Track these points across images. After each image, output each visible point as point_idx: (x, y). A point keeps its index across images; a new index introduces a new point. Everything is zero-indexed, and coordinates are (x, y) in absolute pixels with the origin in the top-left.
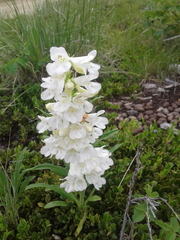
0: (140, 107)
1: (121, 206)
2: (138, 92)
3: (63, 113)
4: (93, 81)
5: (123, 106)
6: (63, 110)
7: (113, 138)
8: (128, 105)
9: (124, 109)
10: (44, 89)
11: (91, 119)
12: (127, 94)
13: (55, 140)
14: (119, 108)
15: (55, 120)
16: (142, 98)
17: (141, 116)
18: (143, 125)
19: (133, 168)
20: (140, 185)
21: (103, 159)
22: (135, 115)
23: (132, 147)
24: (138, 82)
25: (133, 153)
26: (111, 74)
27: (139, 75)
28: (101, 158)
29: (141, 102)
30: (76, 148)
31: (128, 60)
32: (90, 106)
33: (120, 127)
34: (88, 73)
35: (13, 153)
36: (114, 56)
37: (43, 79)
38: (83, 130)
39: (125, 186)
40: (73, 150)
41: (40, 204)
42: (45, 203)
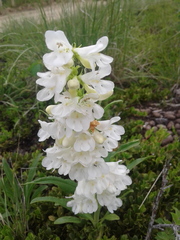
0: (170, 114)
1: (143, 229)
2: (169, 98)
3: (65, 118)
4: (105, 78)
5: (151, 113)
6: (64, 115)
7: (137, 149)
8: (156, 112)
9: (152, 117)
10: (41, 88)
11: (102, 126)
12: (156, 99)
13: (58, 151)
14: (146, 115)
15: (56, 127)
16: (173, 105)
17: (171, 124)
18: (173, 135)
19: (159, 184)
20: (167, 205)
21: (119, 177)
22: (164, 123)
23: (160, 160)
24: (169, 88)
25: (160, 167)
26: (139, 79)
27: (170, 80)
28: (116, 176)
29: (172, 109)
30: (83, 162)
31: (160, 65)
32: (100, 111)
33: (146, 136)
34: (97, 68)
35: (30, 158)
36: (144, 60)
37: (39, 74)
38: (92, 141)
39: (148, 206)
40: (79, 164)
41: (51, 218)
42: (57, 216)
